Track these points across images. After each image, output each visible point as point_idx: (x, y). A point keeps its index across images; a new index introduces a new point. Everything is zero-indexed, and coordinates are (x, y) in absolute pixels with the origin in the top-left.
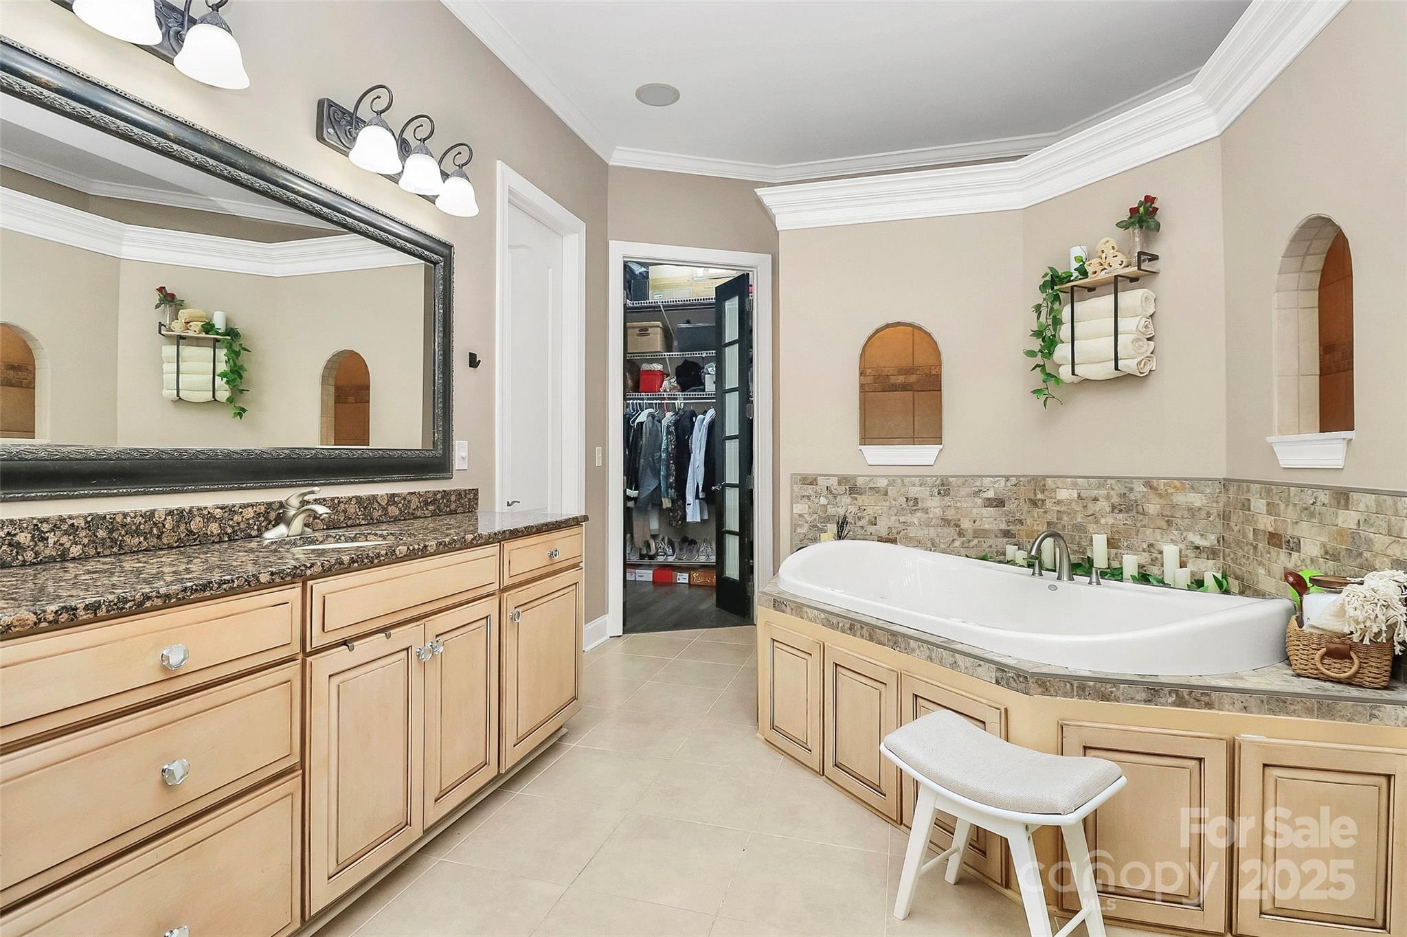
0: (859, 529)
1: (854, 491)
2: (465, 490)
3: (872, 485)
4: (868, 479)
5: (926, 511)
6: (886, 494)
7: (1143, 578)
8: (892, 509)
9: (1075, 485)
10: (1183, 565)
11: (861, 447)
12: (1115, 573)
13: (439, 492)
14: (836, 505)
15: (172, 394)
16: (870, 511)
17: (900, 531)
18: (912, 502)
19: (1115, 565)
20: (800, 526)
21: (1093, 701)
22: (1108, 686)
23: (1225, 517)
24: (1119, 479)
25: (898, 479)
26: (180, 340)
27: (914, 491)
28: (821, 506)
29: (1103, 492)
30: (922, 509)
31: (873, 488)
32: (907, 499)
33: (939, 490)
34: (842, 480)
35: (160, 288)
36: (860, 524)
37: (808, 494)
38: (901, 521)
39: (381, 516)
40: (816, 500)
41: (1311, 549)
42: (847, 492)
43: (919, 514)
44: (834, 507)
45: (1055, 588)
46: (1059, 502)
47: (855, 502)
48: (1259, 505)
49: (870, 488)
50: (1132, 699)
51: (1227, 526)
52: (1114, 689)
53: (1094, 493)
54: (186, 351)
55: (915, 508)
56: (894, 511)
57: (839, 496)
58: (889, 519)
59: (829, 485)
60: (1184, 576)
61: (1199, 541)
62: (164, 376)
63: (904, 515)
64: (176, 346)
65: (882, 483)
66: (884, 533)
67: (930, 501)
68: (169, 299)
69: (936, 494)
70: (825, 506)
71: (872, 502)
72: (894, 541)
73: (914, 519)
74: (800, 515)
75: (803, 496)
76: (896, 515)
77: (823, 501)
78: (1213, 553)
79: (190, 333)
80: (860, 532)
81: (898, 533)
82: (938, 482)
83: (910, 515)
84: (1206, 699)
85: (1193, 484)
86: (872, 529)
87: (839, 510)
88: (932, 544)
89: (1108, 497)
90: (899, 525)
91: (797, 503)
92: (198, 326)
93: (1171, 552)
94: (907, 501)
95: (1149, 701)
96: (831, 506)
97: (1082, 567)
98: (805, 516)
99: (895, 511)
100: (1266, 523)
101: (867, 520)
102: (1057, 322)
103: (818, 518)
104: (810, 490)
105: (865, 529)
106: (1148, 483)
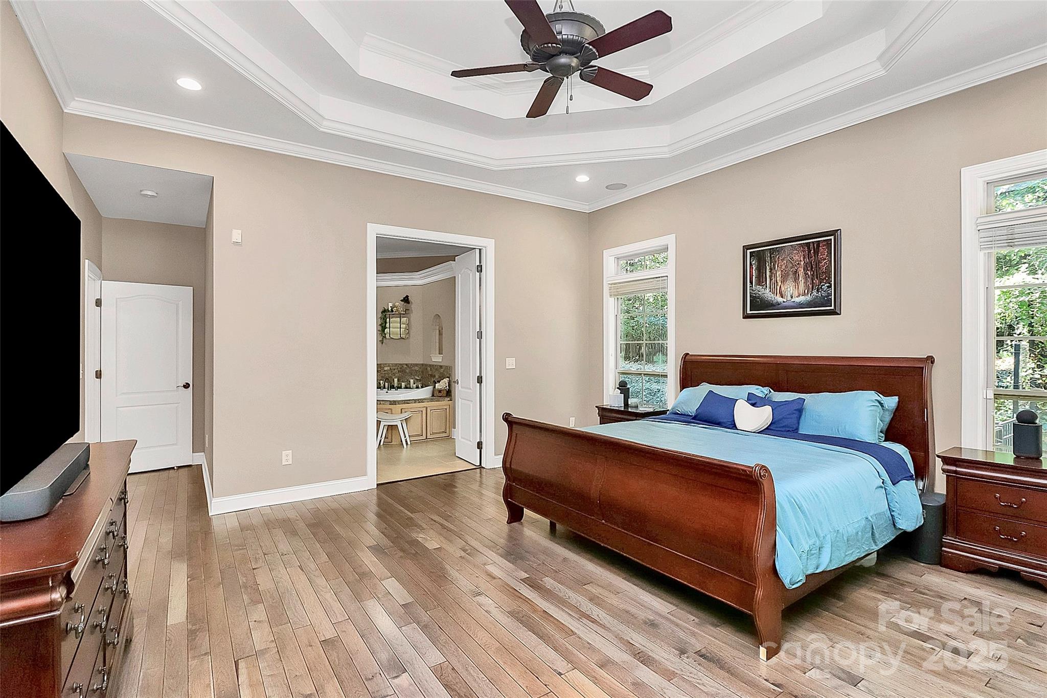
7: (406, 388)
9: (389, 366)
10: (414, 384)
12: (400, 388)
19: (399, 386)
23: (422, 372)
24: (400, 364)
29: (396, 367)
41: (437, 377)
45: (387, 392)
46: (385, 371)
48: (429, 369)
51: (423, 374)
53: (394, 368)
60: (415, 386)
61: (417, 378)
78: (420, 380)
85: (416, 365)
89: (397, 369)
93: (412, 381)
97: (392, 387)
100: (430, 373)
102: (386, 323)
106: (406, 365)
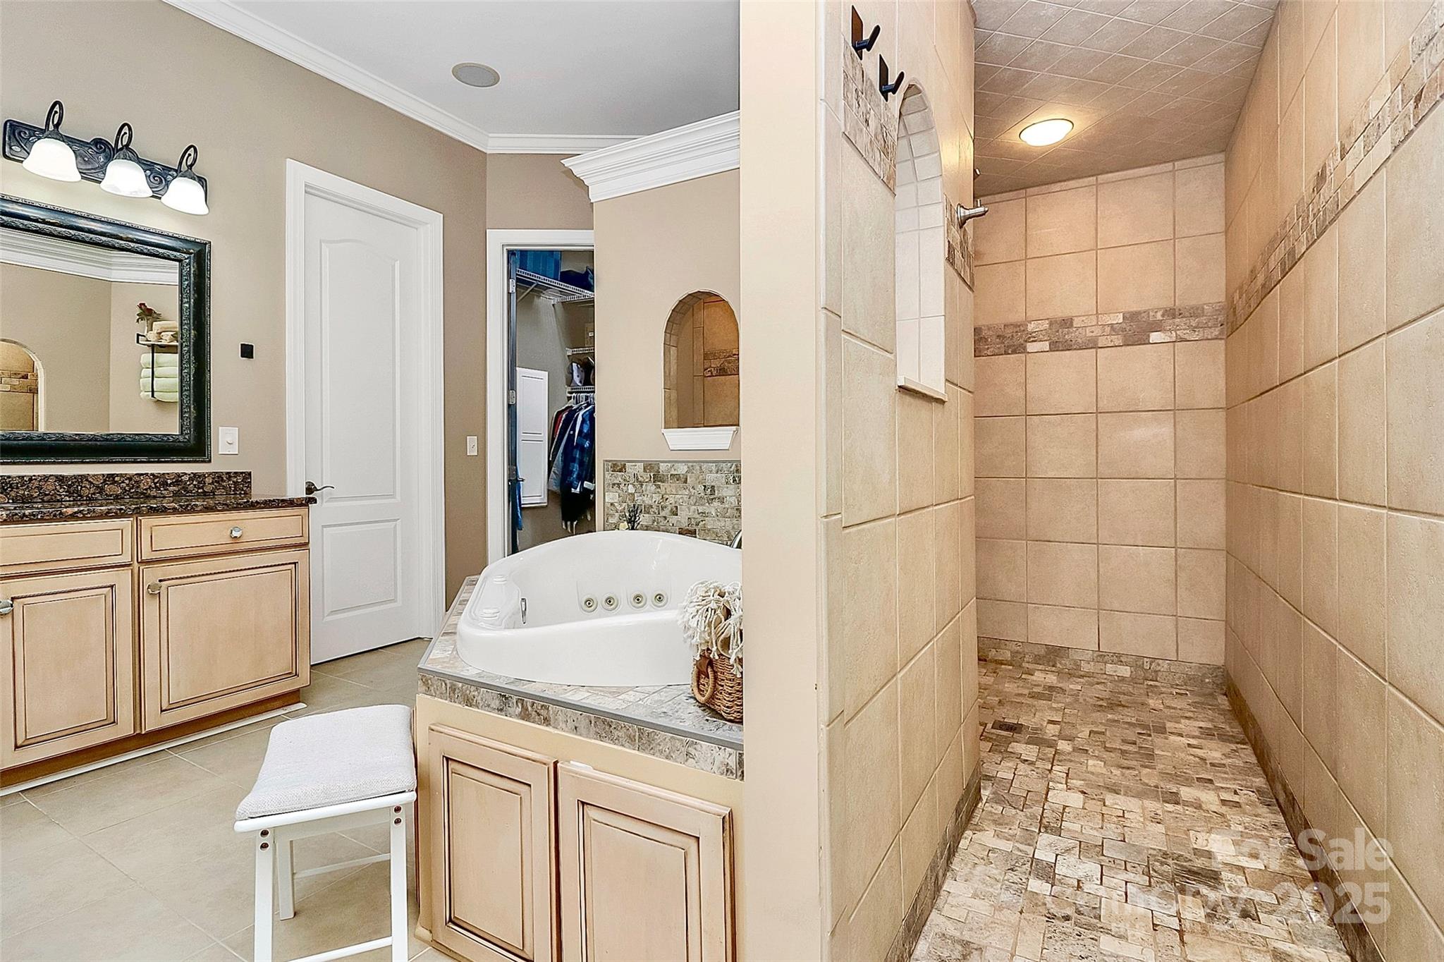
0: (662, 519)
1: (658, 478)
2: (228, 473)
3: (673, 472)
4: (669, 465)
5: (722, 500)
6: (686, 482)
8: (692, 498)
11: (663, 431)
13: (186, 474)
14: (642, 494)
15: (148, 395)
16: (671, 500)
17: (699, 522)
18: (709, 490)
20: (612, 515)
21: (460, 705)
22: (473, 688)
25: (697, 464)
26: (154, 348)
27: (711, 478)
28: (629, 494)
30: (719, 498)
31: (674, 475)
32: (705, 486)
33: (734, 477)
34: (648, 466)
35: (140, 304)
36: (663, 514)
37: (618, 482)
38: (700, 511)
39: (94, 494)
40: (625, 488)
42: (652, 479)
43: (716, 504)
44: (641, 496)
47: (659, 490)
49: (671, 475)
50: (489, 706)
52: (476, 693)
54: (161, 358)
55: (712, 497)
56: (693, 501)
57: (645, 484)
58: (689, 509)
59: (636, 473)
62: (141, 380)
63: (702, 505)
64: (151, 354)
65: (682, 469)
66: (684, 525)
67: (725, 489)
68: (147, 313)
69: (732, 481)
70: (633, 494)
71: (674, 491)
72: (692, 533)
73: (713, 508)
74: (612, 504)
75: (614, 484)
76: (695, 505)
77: (631, 489)
79: (164, 343)
80: (663, 522)
81: (697, 525)
82: (733, 467)
83: (707, 504)
84: (543, 712)
86: (673, 519)
87: (645, 498)
88: (728, 537)
90: (698, 516)
91: (609, 491)
92: (168, 335)
94: (704, 489)
95: (501, 710)
96: (639, 495)
98: (616, 504)
99: (695, 500)
101: (670, 509)
103: (626, 507)
104: (619, 478)
105: (668, 519)
